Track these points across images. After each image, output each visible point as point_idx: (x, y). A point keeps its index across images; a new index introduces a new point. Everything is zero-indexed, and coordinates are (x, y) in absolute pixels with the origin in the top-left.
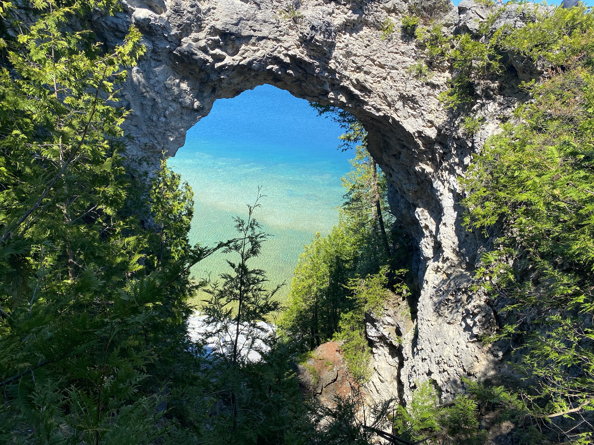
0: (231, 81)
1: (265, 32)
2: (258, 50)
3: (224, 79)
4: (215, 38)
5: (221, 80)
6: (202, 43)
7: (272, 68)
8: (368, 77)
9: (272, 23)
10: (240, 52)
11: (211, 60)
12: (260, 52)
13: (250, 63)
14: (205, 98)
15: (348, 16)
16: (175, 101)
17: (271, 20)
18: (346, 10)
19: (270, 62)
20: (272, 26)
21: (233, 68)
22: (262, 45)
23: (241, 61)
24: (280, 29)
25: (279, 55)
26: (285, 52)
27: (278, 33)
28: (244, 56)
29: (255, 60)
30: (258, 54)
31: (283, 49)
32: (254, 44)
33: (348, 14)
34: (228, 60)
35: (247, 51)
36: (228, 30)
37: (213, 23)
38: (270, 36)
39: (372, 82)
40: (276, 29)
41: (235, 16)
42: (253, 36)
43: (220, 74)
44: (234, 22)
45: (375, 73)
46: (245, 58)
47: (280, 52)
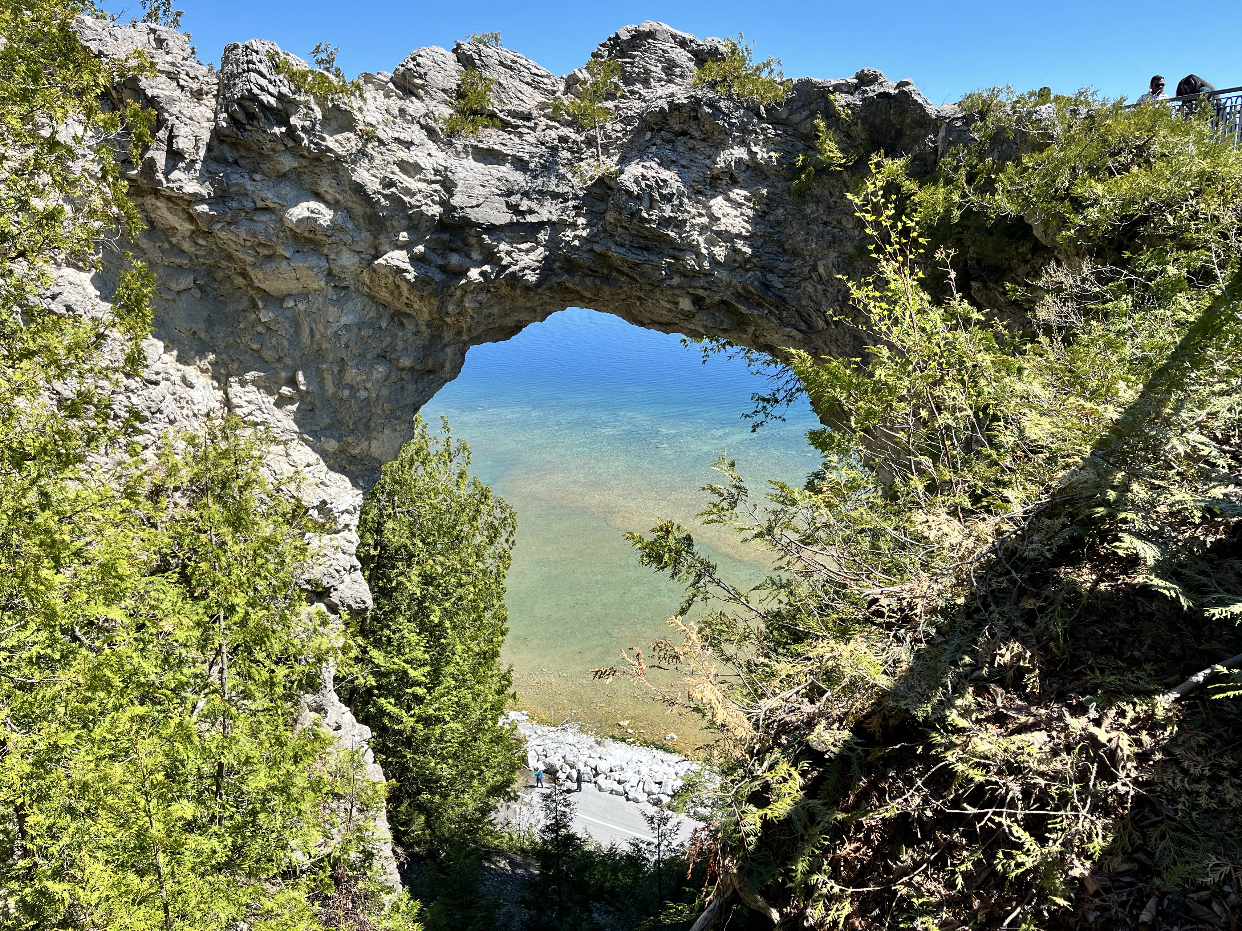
0: (492, 310)
1: (544, 213)
2: (533, 249)
3: (472, 308)
6: (418, 248)
8: (771, 277)
9: (558, 194)
10: (495, 258)
11: (438, 277)
12: (537, 252)
13: (516, 275)
14: (445, 346)
16: (384, 357)
17: (556, 189)
19: (560, 268)
20: (560, 199)
21: (487, 287)
24: (575, 203)
27: (573, 212)
28: (504, 263)
29: (527, 268)
30: (533, 256)
32: (523, 239)
35: (508, 253)
36: (465, 218)
37: (435, 210)
38: (554, 220)
39: (781, 286)
41: (477, 192)
42: (518, 223)
44: (475, 203)
45: (786, 268)
46: (505, 267)
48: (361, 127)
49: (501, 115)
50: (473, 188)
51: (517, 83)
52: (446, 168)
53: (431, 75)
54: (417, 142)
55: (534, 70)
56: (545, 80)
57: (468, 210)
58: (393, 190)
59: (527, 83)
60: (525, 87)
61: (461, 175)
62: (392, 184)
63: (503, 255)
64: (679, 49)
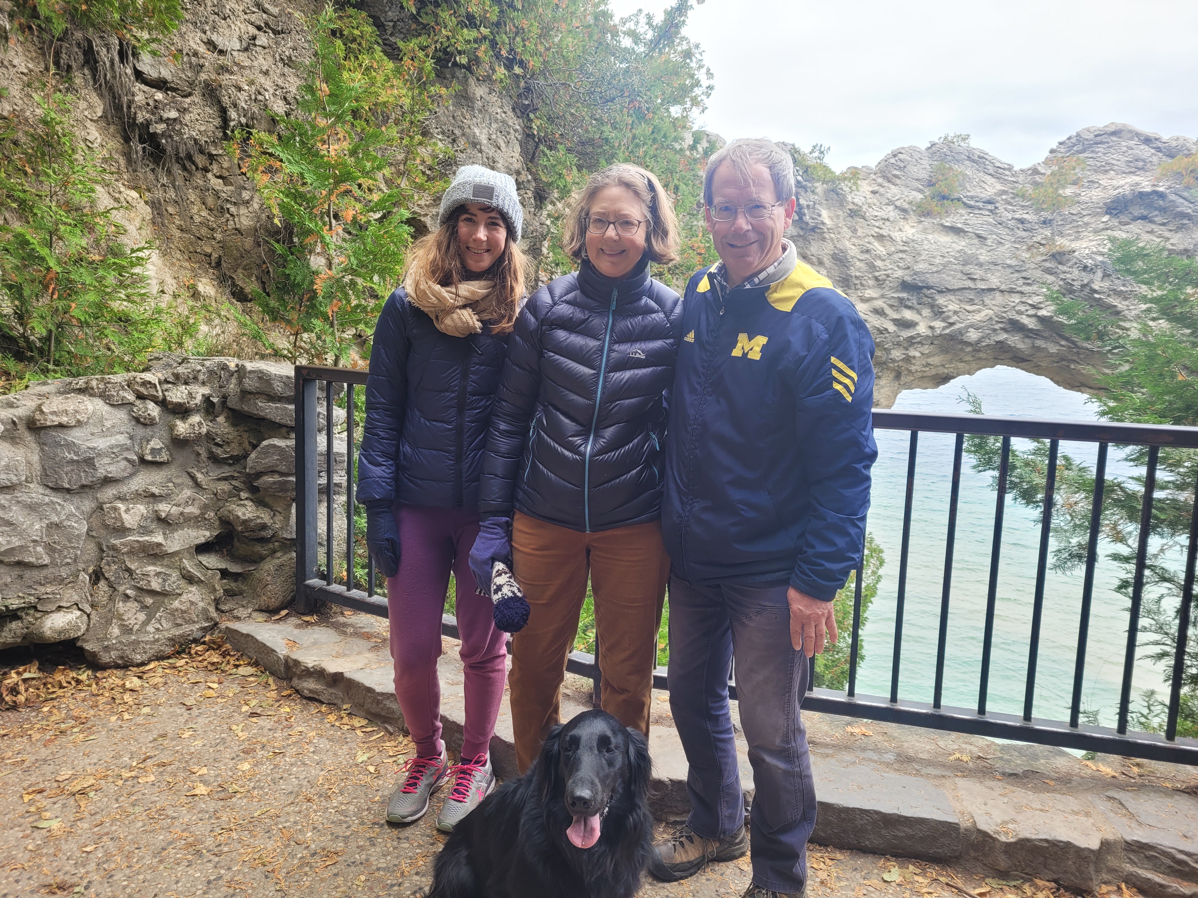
0: (930, 360)
1: (994, 281)
2: (979, 311)
3: (914, 357)
4: (901, 295)
5: (908, 359)
6: (879, 304)
7: (1006, 339)
9: (1010, 266)
10: (943, 316)
11: (892, 328)
12: (983, 314)
13: (960, 332)
14: (883, 387)
15: (1172, 244)
17: (1008, 262)
18: (1167, 234)
19: (1002, 329)
20: (1011, 270)
21: (932, 340)
22: (987, 301)
23: (944, 328)
24: (1024, 274)
25: (1017, 317)
26: (1030, 313)
27: (1021, 282)
28: (951, 321)
29: (971, 326)
30: (978, 317)
31: (1028, 307)
32: (971, 301)
33: (1172, 241)
34: (922, 329)
35: (956, 313)
36: (923, 281)
37: (899, 273)
38: (1003, 287)
40: (1016, 275)
41: (937, 261)
42: (969, 288)
43: (906, 349)
44: (934, 270)
46: (952, 324)
47: (1020, 313)
48: (851, 206)
49: (965, 200)
50: (934, 257)
51: (981, 174)
52: (913, 241)
53: (910, 168)
54: (892, 219)
55: (998, 164)
56: (1007, 173)
57: (928, 275)
58: (867, 256)
59: (990, 175)
60: (988, 178)
61: (926, 247)
62: (867, 251)
63: (950, 314)
64: (1142, 147)
